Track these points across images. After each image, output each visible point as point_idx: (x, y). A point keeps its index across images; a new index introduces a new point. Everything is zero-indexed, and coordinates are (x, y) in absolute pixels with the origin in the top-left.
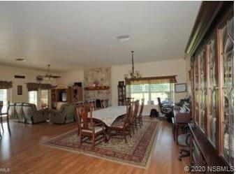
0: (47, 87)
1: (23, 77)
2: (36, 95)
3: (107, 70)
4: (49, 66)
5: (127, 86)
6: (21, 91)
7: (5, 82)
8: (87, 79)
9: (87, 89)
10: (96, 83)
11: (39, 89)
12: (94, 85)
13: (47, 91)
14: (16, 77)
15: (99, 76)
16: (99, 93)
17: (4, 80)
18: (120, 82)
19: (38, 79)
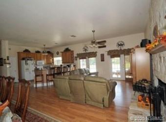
1: (105, 46)
6: (103, 58)
11: (122, 55)
17: (92, 51)
19: (119, 45)
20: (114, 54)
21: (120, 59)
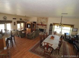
1: (16, 19)
3: (46, 19)
5: (53, 26)
6: (15, 24)
7: (10, 21)
9: (38, 24)
10: (42, 23)
12: (41, 24)
13: (23, 23)
14: (13, 19)
15: (43, 21)
16: (42, 26)
17: (9, 20)
18: (51, 24)
20: (19, 22)
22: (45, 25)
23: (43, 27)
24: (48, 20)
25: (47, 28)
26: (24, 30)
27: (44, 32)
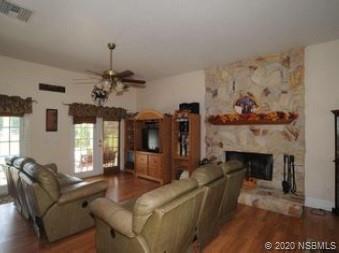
0: (116, 114)
1: (61, 89)
2: (91, 131)
4: (112, 47)
6: (56, 122)
8: (215, 94)
11: (99, 120)
13: (116, 124)
14: (43, 87)
16: (255, 132)
19: (97, 96)
21: (95, 128)
22: (281, 115)
23: (265, 132)
24: (301, 68)
25: (303, 143)
26: (122, 167)
27: (277, 182)
